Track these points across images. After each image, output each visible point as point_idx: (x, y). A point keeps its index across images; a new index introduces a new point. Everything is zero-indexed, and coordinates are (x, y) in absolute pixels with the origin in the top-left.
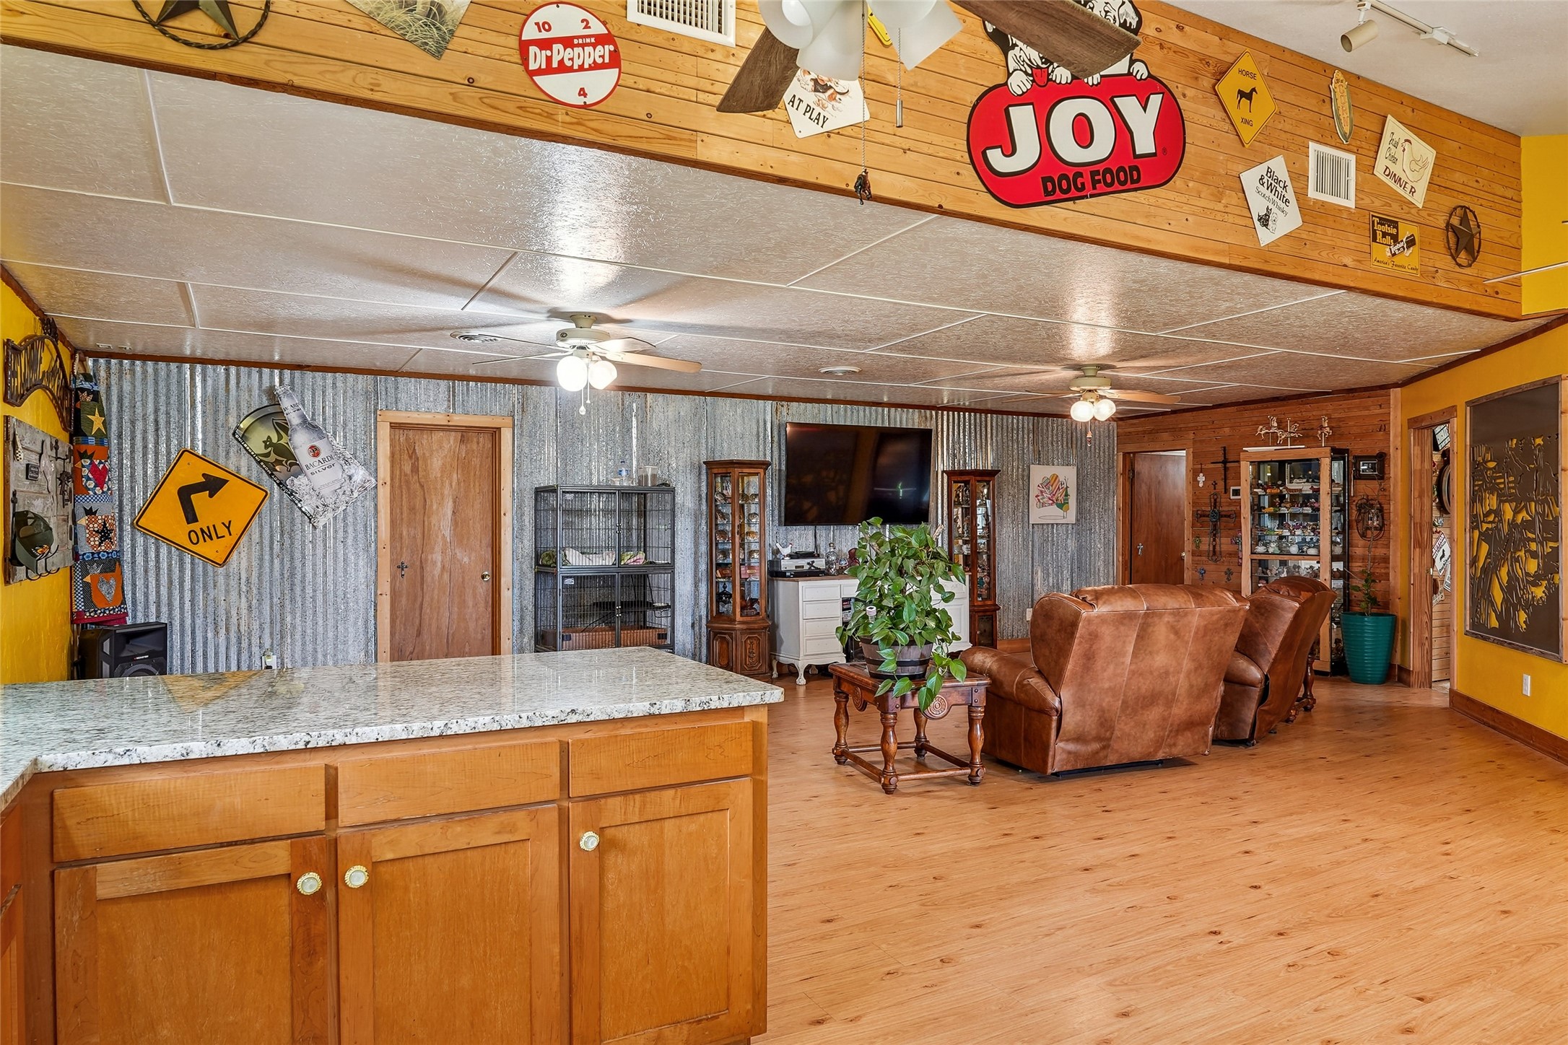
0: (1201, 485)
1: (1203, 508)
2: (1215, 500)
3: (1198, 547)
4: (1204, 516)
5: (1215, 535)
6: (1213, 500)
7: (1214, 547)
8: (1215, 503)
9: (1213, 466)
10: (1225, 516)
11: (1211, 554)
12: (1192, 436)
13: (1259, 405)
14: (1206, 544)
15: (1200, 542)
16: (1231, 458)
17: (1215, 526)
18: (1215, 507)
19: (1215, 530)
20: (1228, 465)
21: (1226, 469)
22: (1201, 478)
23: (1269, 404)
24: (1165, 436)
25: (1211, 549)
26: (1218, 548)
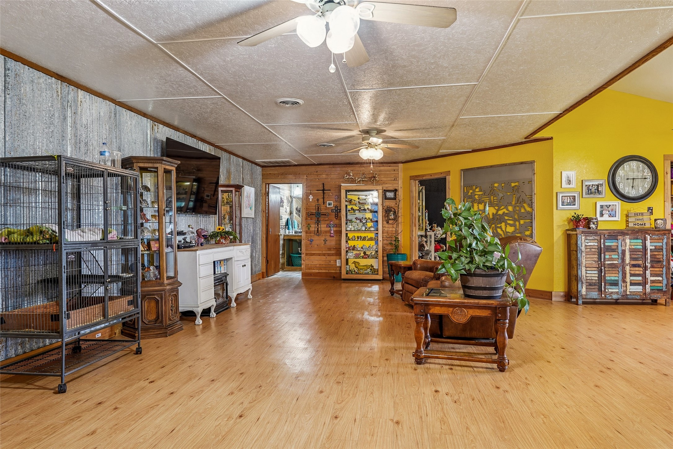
0: (311, 200)
1: (312, 211)
2: (318, 207)
3: (309, 229)
4: (313, 215)
5: (318, 223)
6: (317, 207)
7: (318, 229)
8: (318, 209)
9: (317, 192)
10: (324, 215)
11: (316, 232)
12: (305, 177)
13: (340, 166)
14: (313, 228)
15: (310, 226)
16: (326, 188)
17: (318, 219)
18: (318, 211)
19: (318, 221)
20: (325, 191)
21: (324, 193)
22: (311, 197)
23: (345, 166)
24: (290, 176)
25: (316, 229)
26: (319, 229)
